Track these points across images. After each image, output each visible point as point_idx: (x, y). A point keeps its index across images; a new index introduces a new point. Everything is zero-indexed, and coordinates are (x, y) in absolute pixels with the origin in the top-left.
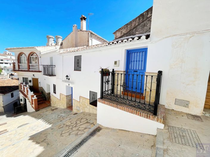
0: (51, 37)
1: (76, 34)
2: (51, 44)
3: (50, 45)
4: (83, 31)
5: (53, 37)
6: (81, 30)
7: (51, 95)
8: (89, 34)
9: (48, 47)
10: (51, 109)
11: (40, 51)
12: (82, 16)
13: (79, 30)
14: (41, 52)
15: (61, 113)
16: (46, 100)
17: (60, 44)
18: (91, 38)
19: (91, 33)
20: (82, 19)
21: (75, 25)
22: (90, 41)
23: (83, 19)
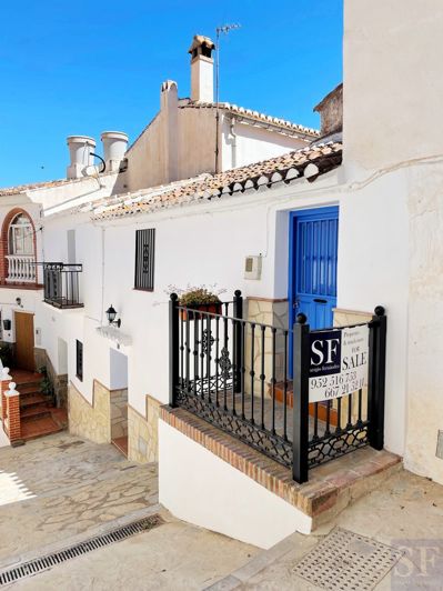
0: (84, 141)
1: (174, 123)
2: (84, 172)
3: (79, 175)
4: (198, 107)
5: (91, 142)
6: (192, 104)
7: (69, 384)
8: (222, 117)
9: (71, 186)
10: (62, 442)
11: (40, 205)
12: (195, 38)
13: (185, 103)
14: (44, 208)
15: (85, 460)
16: (55, 405)
17: (116, 166)
18: (230, 136)
19: (227, 115)
20: (194, 53)
21: (170, 83)
22: (225, 149)
23: (199, 51)
